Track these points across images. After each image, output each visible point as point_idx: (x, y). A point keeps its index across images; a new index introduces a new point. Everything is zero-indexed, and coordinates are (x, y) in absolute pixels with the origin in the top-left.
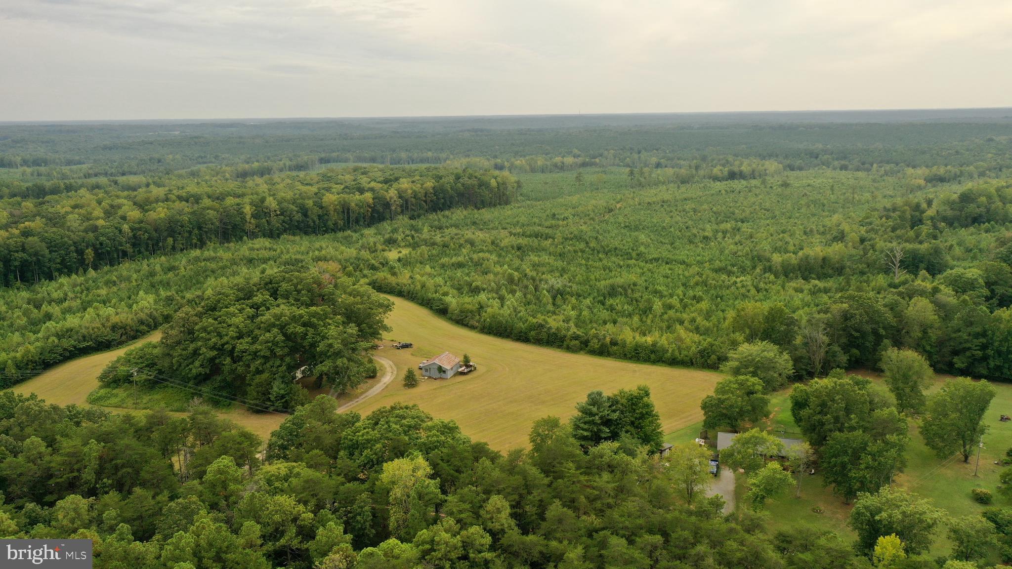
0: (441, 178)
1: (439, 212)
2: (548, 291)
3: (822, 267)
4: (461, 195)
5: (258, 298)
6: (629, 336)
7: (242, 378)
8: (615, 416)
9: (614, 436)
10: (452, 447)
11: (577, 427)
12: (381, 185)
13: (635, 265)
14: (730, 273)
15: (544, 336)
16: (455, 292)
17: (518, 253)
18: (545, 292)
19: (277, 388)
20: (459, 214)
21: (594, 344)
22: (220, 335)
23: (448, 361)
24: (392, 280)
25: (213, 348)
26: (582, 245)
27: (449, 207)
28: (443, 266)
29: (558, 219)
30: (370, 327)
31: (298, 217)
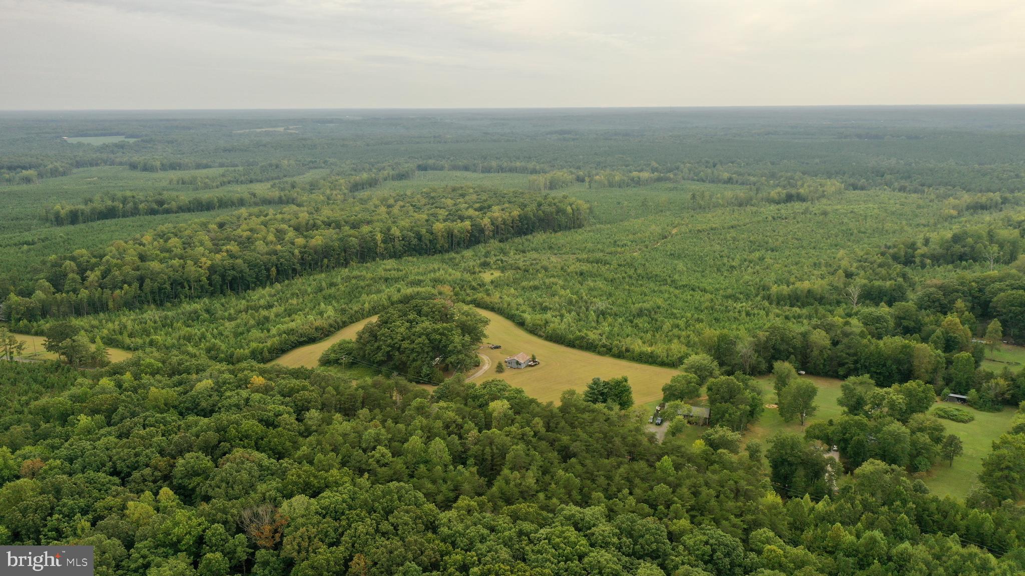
0: (525, 206)
1: (523, 236)
2: (594, 312)
3: (807, 297)
4: (541, 220)
5: (411, 317)
6: (638, 346)
7: (404, 364)
8: (605, 391)
9: (605, 401)
10: (520, 399)
11: (587, 396)
12: (477, 213)
13: (666, 291)
14: (736, 299)
15: (584, 344)
16: (530, 309)
17: (579, 279)
18: (592, 312)
19: (425, 370)
20: (539, 238)
21: (615, 350)
22: (392, 338)
23: (522, 358)
24: (487, 299)
25: (389, 346)
26: (631, 272)
27: (532, 232)
28: (523, 288)
29: (618, 246)
30: (476, 335)
31: (415, 241)
